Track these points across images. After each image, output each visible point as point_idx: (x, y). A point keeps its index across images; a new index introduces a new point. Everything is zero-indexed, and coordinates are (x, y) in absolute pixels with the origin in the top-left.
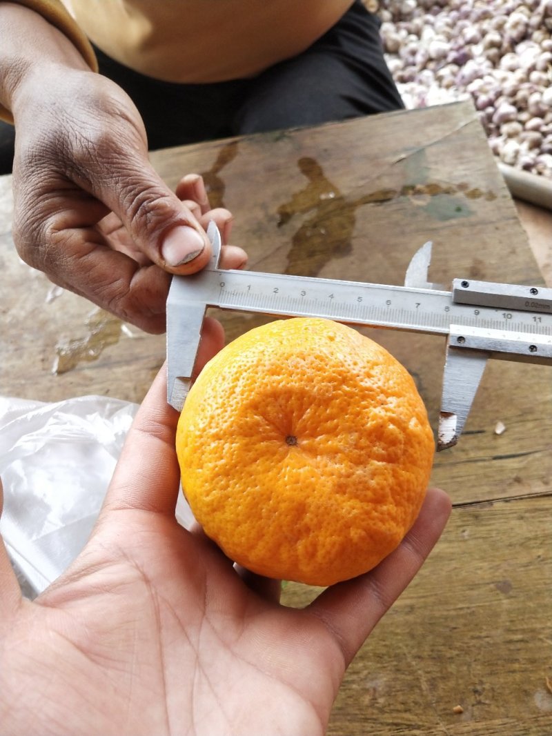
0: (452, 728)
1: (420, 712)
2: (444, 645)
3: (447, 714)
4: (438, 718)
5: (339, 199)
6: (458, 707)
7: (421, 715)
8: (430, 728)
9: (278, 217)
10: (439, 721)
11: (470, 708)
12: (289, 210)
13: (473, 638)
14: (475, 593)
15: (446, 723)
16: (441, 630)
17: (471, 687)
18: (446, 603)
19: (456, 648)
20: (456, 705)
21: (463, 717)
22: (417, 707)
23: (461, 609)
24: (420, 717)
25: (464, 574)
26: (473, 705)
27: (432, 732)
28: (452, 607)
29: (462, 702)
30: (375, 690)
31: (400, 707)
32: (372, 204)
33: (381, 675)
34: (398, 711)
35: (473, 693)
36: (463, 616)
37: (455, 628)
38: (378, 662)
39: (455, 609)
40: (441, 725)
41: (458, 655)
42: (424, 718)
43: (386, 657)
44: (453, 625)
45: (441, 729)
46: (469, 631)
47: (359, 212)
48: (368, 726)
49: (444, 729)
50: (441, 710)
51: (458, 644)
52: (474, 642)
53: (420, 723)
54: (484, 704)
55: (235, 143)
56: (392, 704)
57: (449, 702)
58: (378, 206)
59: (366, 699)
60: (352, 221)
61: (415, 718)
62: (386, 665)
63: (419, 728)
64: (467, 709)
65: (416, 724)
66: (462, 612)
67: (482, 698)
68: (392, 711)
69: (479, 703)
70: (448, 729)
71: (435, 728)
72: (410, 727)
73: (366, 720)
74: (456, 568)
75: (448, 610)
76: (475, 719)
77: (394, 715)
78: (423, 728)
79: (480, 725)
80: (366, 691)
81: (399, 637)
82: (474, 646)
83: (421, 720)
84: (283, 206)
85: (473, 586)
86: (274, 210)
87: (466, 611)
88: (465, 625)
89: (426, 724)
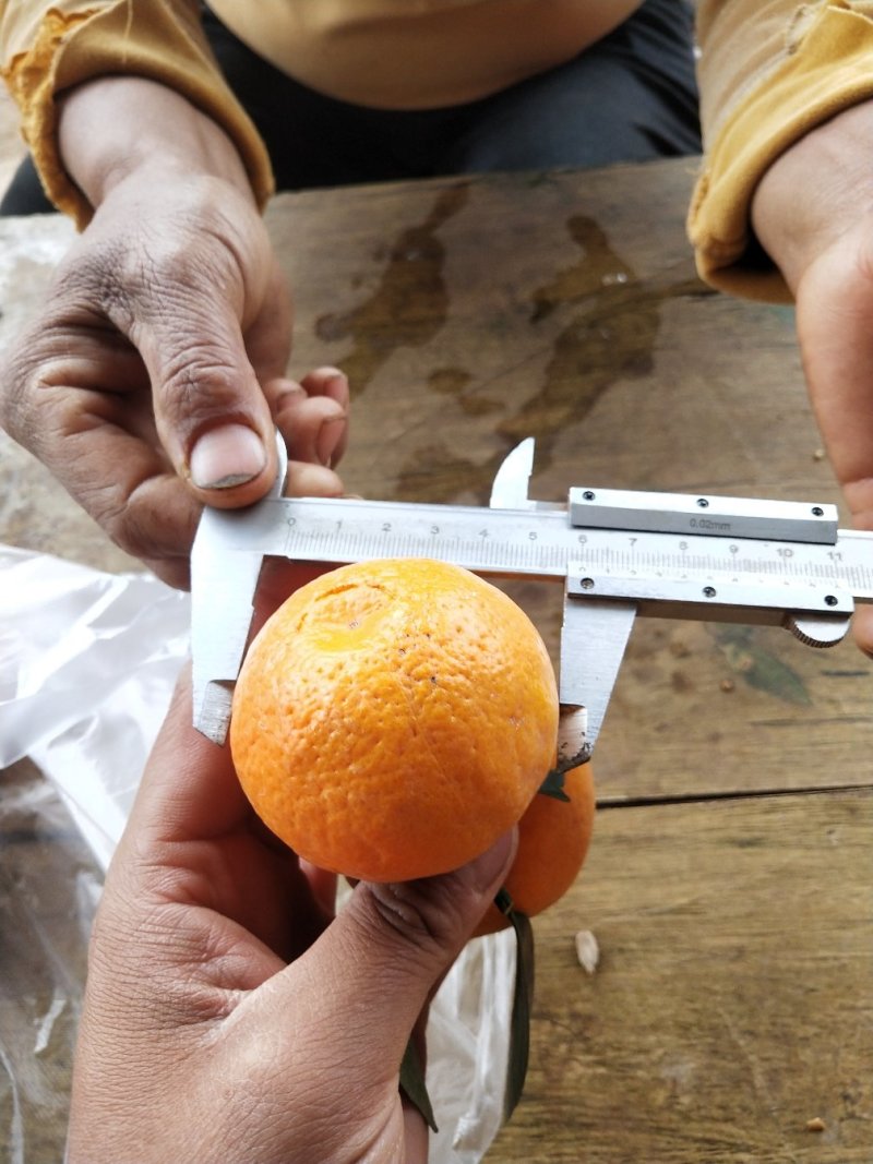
0: (804, 1155)
1: (752, 1123)
2: (792, 1016)
3: (796, 1131)
4: (782, 1135)
5: (634, 285)
6: (817, 1121)
7: (752, 1128)
8: (766, 1152)
9: (532, 307)
10: (782, 1142)
11: (836, 1123)
12: (550, 296)
13: (842, 1008)
14: (848, 934)
15: (793, 1145)
16: (789, 990)
17: (839, 1090)
18: (799, 947)
19: (813, 1023)
20: (813, 1118)
21: (824, 1137)
22: (745, 1115)
23: (825, 959)
24: (751, 1132)
25: (830, 902)
26: (842, 1120)
27: (771, 1159)
28: (808, 955)
29: (822, 1112)
30: (675, 1082)
31: (717, 1113)
32: (687, 298)
33: (686, 1058)
34: (714, 1120)
35: (840, 1100)
36: (828, 972)
37: (813, 990)
38: (681, 1036)
39: (814, 959)
40: (787, 1146)
41: (816, 1035)
42: (757, 1134)
43: (695, 1030)
44: (810, 984)
45: (785, 1154)
46: (837, 996)
47: (666, 308)
48: (662, 1141)
49: (791, 1154)
50: (787, 1124)
51: (817, 1016)
52: (845, 1014)
53: (751, 1143)
54: (860, 1119)
55: (464, 185)
56: (704, 1107)
57: (801, 1111)
58: (698, 301)
59: (660, 1097)
60: (655, 322)
61: (743, 1133)
62: (694, 1042)
63: (748, 1150)
64: (830, 1125)
65: (743, 1144)
66: (824, 965)
67: (857, 1109)
68: (704, 1119)
69: (852, 1116)
70: (798, 1156)
71: (776, 1152)
72: (734, 1147)
73: (659, 1130)
74: (816, 892)
75: (803, 960)
76: (845, 1142)
77: (708, 1125)
78: (756, 1151)
79: (852, 1153)
80: (660, 1082)
81: (719, 998)
82: (844, 1022)
83: (752, 1138)
84: (541, 291)
85: (846, 924)
86: (525, 295)
87: (831, 963)
88: (830, 986)
89: (761, 1144)
